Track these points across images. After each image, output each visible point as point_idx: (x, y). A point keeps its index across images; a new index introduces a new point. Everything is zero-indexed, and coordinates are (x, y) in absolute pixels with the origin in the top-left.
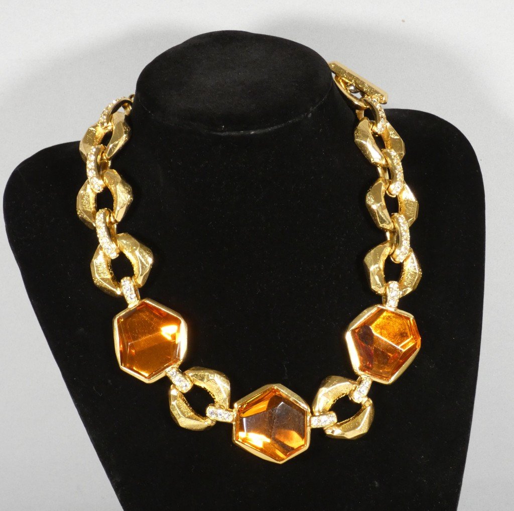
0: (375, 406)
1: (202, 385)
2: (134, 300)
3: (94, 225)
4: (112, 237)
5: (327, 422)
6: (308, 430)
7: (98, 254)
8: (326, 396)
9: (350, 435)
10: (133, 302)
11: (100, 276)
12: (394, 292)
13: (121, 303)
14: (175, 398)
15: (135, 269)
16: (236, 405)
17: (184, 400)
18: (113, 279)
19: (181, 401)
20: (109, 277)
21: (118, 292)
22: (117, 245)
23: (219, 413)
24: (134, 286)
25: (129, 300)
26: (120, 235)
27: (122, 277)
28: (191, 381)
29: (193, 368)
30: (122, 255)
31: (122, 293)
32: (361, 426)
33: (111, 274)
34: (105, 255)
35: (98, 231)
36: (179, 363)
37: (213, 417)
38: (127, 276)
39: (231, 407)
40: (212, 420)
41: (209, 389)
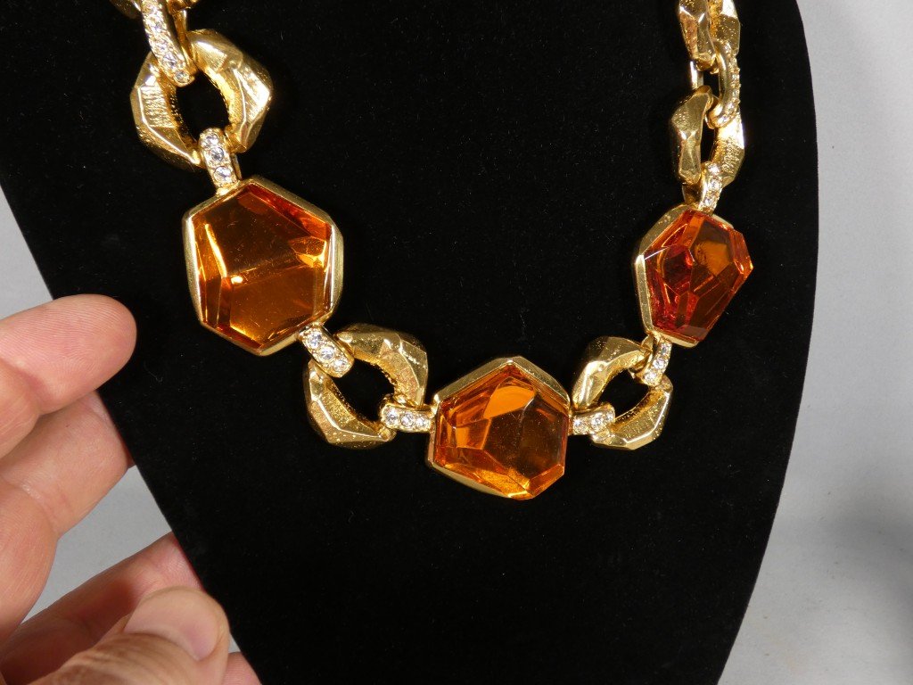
1: (373, 361)
2: (229, 180)
3: (137, 6)
4: (180, 38)
7: (148, 74)
10: (226, 183)
11: (151, 123)
12: (712, 185)
13: (200, 182)
14: (317, 386)
15: (231, 111)
16: (436, 398)
17: (335, 392)
18: (181, 130)
19: (331, 395)
20: (173, 125)
21: (194, 159)
22: (190, 55)
23: (401, 417)
24: (229, 149)
25: (216, 178)
26: (199, 32)
27: (203, 129)
28: (350, 353)
29: (355, 327)
30: (201, 79)
31: (203, 162)
33: (177, 119)
34: (163, 78)
35: (147, 21)
36: (327, 316)
37: (396, 424)
38: (213, 126)
39: (428, 399)
40: (392, 430)
41: (384, 368)
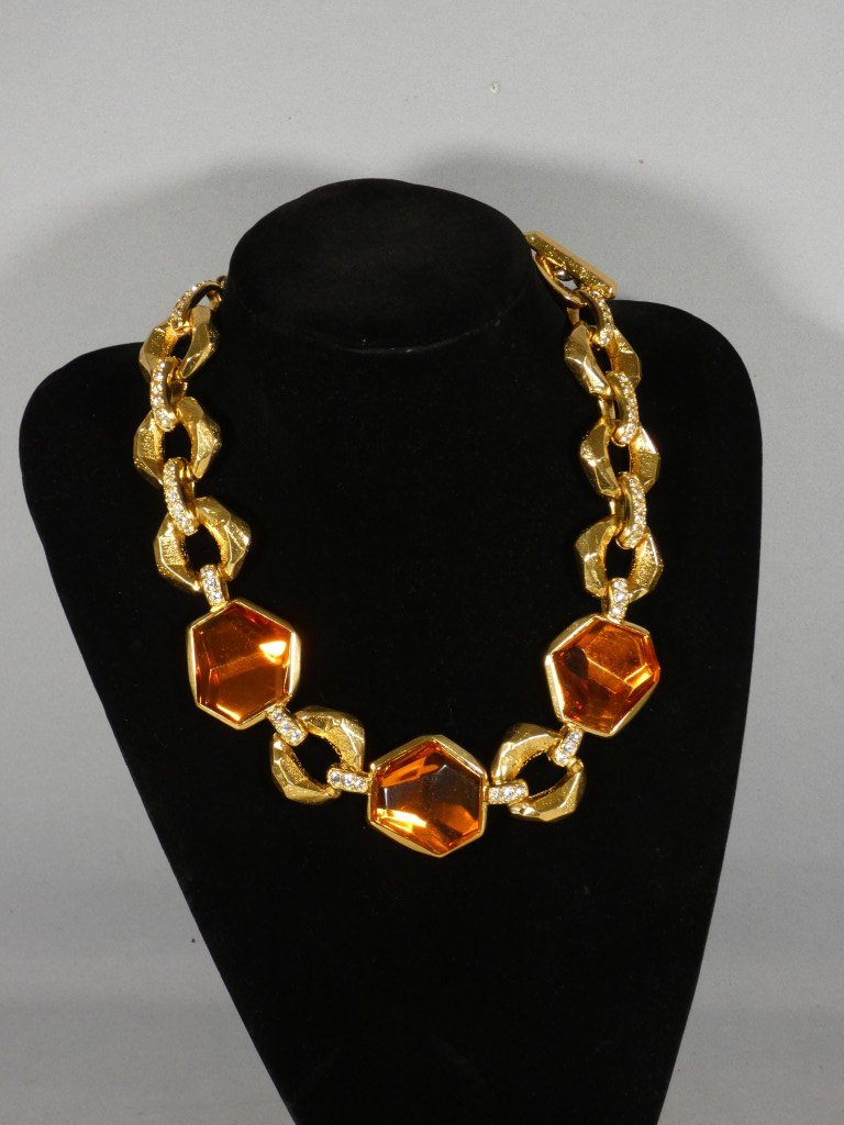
0: (588, 773)
1: (322, 734)
2: (219, 600)
3: (160, 482)
4: (188, 502)
5: (514, 796)
6: (484, 807)
7: (166, 528)
8: (512, 754)
9: (548, 816)
10: (218, 603)
11: (167, 562)
12: (620, 595)
13: (200, 603)
14: (280, 754)
15: (223, 552)
16: (373, 766)
17: (293, 758)
18: (188, 566)
19: (289, 759)
20: (181, 562)
21: (196, 587)
22: (195, 514)
23: (347, 779)
24: (221, 579)
25: (211, 601)
26: (201, 499)
27: (202, 565)
28: (304, 727)
29: (309, 708)
30: (202, 530)
31: (202, 589)
32: (567, 801)
33: (185, 558)
34: (176, 530)
35: (168, 493)
36: (287, 699)
37: (338, 785)
38: (210, 563)
39: (366, 768)
40: (336, 790)
41: (332, 740)
